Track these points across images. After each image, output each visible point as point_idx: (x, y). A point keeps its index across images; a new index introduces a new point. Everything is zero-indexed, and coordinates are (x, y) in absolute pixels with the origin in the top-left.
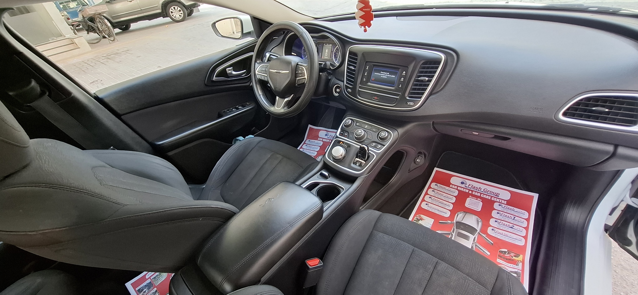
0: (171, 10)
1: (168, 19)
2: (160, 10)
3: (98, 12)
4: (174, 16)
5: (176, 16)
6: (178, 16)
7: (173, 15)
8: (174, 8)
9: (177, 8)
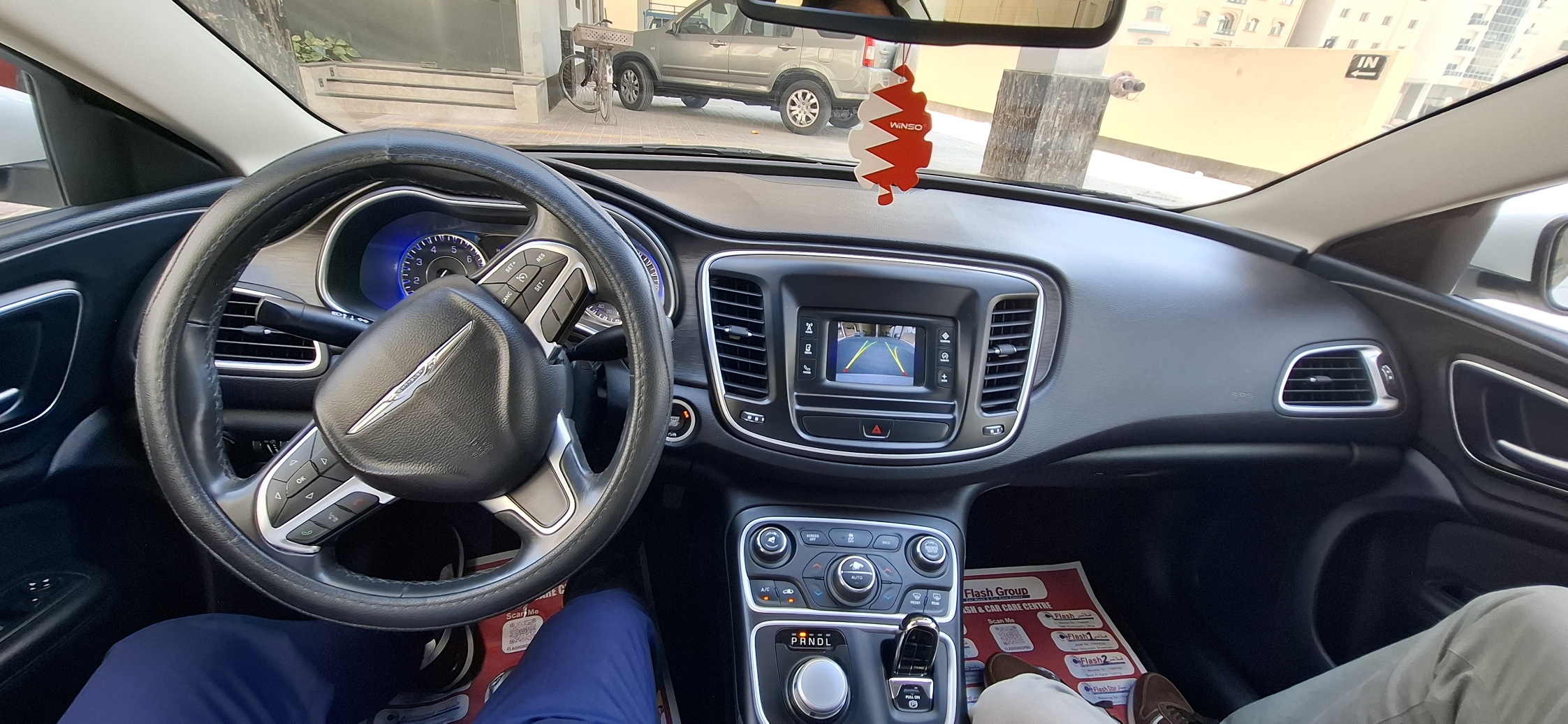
0: (793, 97)
1: (776, 116)
2: (769, 88)
3: (604, 43)
4: (794, 113)
5: (797, 115)
6: (801, 117)
7: (791, 111)
8: (804, 95)
9: (812, 97)
